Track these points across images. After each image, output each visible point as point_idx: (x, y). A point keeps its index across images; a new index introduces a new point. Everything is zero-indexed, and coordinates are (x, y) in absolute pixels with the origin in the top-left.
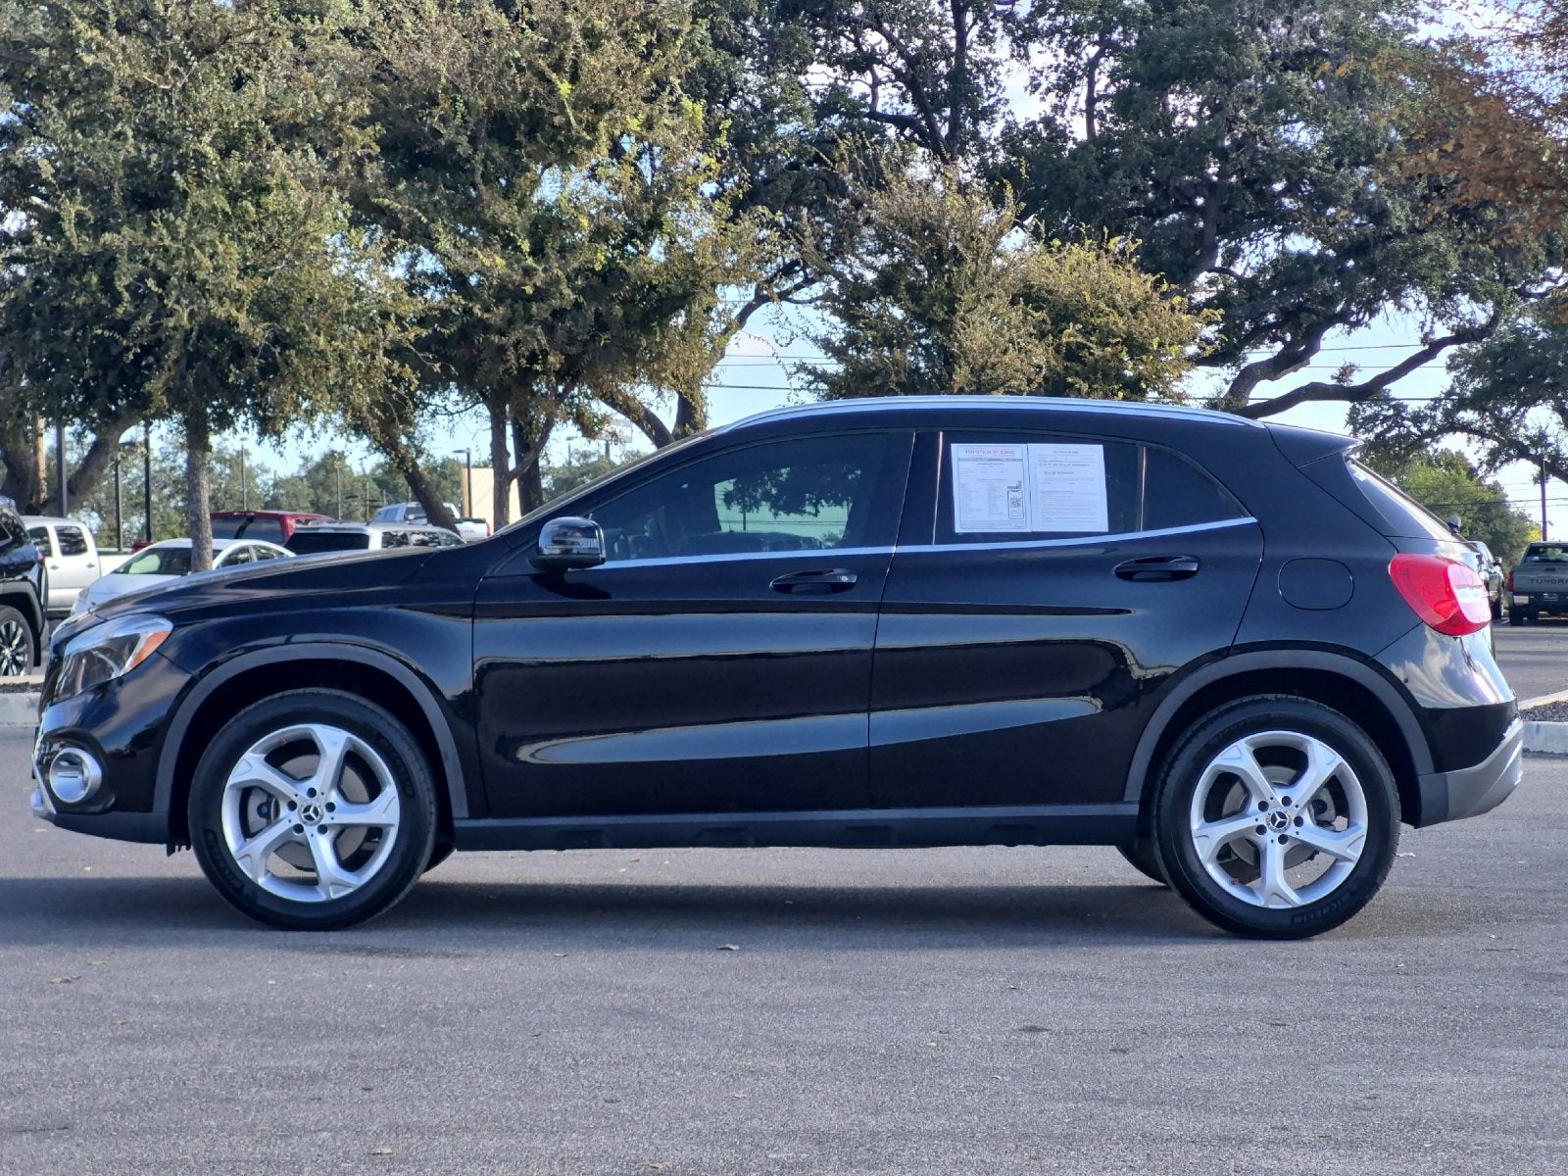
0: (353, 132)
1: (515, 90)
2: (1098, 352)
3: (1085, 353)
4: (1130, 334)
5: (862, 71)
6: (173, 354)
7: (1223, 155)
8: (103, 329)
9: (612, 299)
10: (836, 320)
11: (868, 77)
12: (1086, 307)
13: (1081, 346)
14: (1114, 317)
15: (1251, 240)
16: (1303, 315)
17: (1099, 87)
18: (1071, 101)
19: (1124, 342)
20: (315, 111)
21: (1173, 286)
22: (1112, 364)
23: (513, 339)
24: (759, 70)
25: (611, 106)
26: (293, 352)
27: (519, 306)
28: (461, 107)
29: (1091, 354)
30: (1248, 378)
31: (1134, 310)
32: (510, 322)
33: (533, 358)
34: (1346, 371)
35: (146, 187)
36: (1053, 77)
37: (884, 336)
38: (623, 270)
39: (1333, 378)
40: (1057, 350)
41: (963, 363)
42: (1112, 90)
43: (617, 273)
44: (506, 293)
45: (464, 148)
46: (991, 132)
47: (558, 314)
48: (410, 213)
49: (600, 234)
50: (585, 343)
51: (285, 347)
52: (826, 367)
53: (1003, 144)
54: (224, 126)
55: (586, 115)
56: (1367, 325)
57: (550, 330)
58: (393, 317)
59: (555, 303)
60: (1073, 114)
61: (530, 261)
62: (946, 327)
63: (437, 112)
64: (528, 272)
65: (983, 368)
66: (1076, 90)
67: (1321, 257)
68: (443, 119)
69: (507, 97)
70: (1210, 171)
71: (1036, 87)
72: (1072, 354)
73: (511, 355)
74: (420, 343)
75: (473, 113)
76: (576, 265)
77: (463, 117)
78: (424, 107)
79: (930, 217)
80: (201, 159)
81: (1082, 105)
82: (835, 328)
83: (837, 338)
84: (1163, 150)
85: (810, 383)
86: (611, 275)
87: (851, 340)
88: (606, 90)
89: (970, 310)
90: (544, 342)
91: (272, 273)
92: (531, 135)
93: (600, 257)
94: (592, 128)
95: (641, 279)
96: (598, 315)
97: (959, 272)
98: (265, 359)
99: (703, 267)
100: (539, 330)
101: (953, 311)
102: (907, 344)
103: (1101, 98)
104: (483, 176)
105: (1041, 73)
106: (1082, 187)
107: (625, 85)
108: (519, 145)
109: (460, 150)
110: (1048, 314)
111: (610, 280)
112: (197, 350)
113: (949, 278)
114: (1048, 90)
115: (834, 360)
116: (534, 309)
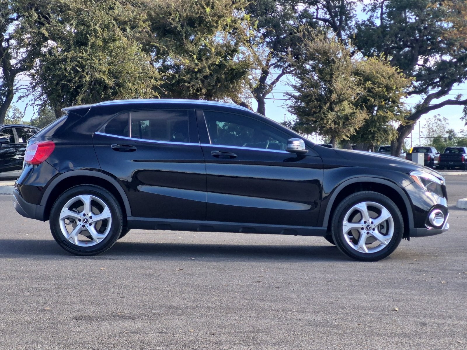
0: (142, 23)
1: (195, 11)
2: (377, 90)
3: (373, 90)
4: (387, 84)
5: (314, 5)
6: (85, 89)
7: (420, 31)
8: (64, 81)
9: (222, 73)
10: (298, 79)
11: (316, 7)
12: (374, 77)
13: (372, 88)
14: (383, 79)
15: (432, 56)
16: (445, 79)
17: (384, 10)
18: (375, 15)
19: (385, 87)
20: (131, 17)
21: (401, 70)
22: (381, 93)
23: (192, 84)
24: (280, 5)
25: (223, 16)
26: (121, 88)
27: (194, 75)
28: (178, 15)
29: (375, 90)
30: (430, 98)
31: (389, 78)
32: (191, 79)
33: (197, 90)
34: (459, 96)
35: (81, 39)
36: (370, 7)
37: (311, 84)
38: (225, 65)
39: (455, 98)
40: (365, 89)
41: (334, 93)
42: (388, 11)
43: (224, 65)
44: (189, 70)
45: (179, 28)
46: (352, 23)
47: (206, 77)
48: (163, 47)
49: (218, 53)
50: (213, 86)
51: (119, 87)
52: (294, 94)
53: (356, 27)
54: (104, 21)
55: (216, 18)
56: (464, 82)
57: (203, 82)
58: (154, 78)
59: (204, 74)
60: (375, 18)
61: (196, 61)
62: (330, 82)
63: (171, 17)
64: (197, 65)
65: (341, 94)
66: (377, 11)
67: (451, 61)
68: (172, 19)
69: (192, 13)
70: (417, 36)
71: (364, 10)
72: (370, 90)
73: (191, 89)
74: (162, 86)
75: (182, 18)
76: (210, 62)
77: (179, 19)
78: (167, 16)
79: (326, 49)
80: (95, 31)
81: (379, 15)
82: (297, 82)
83: (298, 85)
84: (402, 29)
85: (290, 98)
86: (221, 66)
87: (302, 85)
88: (222, 11)
89: (337, 77)
90: (201, 85)
91: (117, 65)
92: (200, 25)
93: (218, 60)
94: (217, 22)
95: (230, 67)
96: (218, 78)
97: (334, 66)
98: (114, 90)
99: (249, 64)
100: (199, 82)
101: (332, 77)
102: (318, 87)
103: (385, 13)
104: (185, 36)
105: (366, 6)
106: (376, 40)
107: (227, 10)
108: (196, 27)
109: (178, 29)
110: (363, 78)
111: (221, 67)
112: (93, 87)
113: (331, 68)
114: (368, 11)
115: (297, 91)
116: (198, 75)
